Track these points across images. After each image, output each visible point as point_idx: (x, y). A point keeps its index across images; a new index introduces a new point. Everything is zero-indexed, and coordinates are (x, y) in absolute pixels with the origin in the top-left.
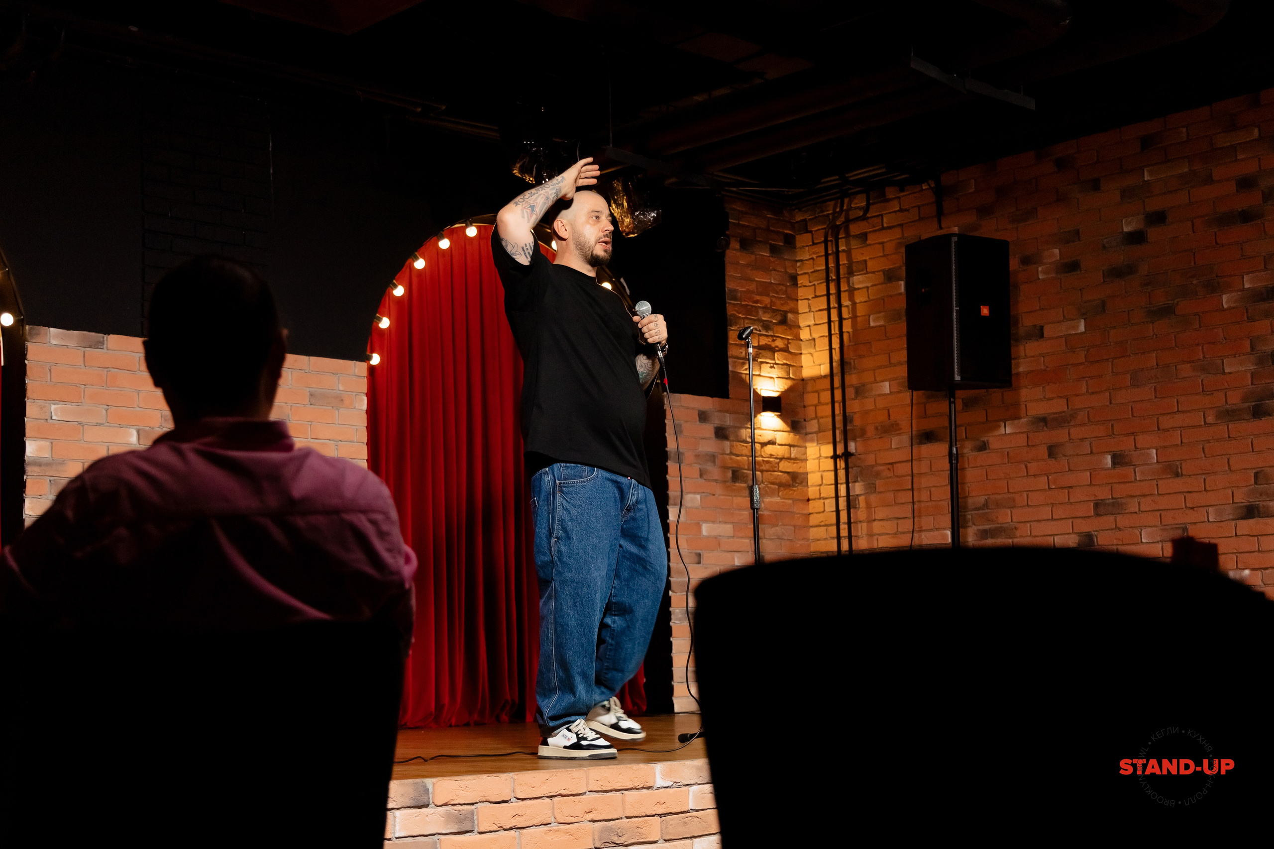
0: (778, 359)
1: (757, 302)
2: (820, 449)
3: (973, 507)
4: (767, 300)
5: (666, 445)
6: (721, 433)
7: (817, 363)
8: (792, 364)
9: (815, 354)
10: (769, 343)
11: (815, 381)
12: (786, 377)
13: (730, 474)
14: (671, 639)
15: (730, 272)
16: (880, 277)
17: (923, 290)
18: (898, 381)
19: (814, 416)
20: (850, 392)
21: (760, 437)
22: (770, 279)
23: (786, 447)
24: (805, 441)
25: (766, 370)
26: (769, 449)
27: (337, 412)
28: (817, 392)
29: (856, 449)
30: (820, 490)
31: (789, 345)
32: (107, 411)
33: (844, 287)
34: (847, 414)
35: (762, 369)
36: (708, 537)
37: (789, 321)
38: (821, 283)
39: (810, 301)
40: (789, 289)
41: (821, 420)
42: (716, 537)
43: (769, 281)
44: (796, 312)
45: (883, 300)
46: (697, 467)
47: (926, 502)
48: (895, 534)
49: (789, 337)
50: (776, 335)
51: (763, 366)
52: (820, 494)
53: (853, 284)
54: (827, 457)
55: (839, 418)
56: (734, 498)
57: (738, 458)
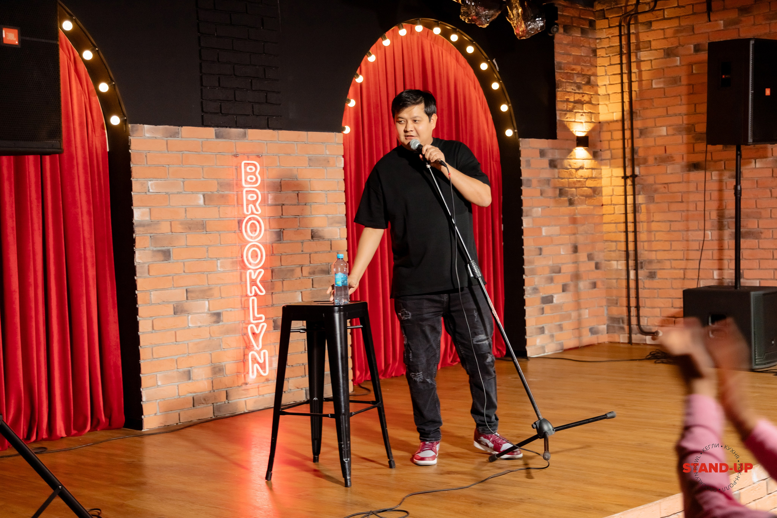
0: (586, 109)
1: (573, 70)
2: (612, 171)
3: (729, 216)
4: (579, 68)
5: (521, 175)
6: (553, 164)
7: (611, 111)
8: (593, 112)
9: (610, 105)
10: (580, 98)
11: (609, 124)
12: (590, 121)
13: (558, 192)
14: (525, 308)
15: (558, 50)
16: (661, 54)
17: (724, 76)
18: (674, 127)
19: (607, 148)
20: (636, 133)
21: (575, 165)
22: (581, 53)
23: (590, 170)
24: (601, 165)
25: (579, 118)
26: (581, 172)
27: (326, 170)
28: (610, 131)
29: (640, 172)
30: (611, 199)
31: (592, 99)
32: (183, 183)
33: (633, 59)
34: (635, 148)
35: (576, 117)
36: (546, 236)
37: (592, 82)
38: (615, 55)
39: (606, 68)
40: (592, 59)
41: (613, 151)
42: (550, 236)
43: (580, 54)
44: (595, 75)
45: (663, 69)
46: (539, 189)
47: (693, 211)
48: (669, 231)
49: (592, 93)
50: (584, 92)
51: (577, 114)
52: (611, 201)
53: (640, 57)
54: (617, 177)
55: (628, 150)
56: (561, 208)
57: (563, 180)
